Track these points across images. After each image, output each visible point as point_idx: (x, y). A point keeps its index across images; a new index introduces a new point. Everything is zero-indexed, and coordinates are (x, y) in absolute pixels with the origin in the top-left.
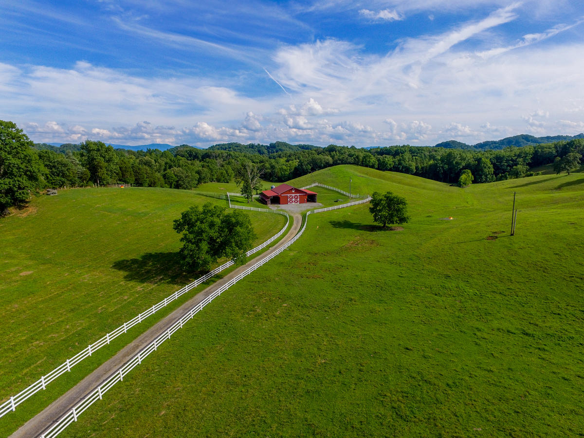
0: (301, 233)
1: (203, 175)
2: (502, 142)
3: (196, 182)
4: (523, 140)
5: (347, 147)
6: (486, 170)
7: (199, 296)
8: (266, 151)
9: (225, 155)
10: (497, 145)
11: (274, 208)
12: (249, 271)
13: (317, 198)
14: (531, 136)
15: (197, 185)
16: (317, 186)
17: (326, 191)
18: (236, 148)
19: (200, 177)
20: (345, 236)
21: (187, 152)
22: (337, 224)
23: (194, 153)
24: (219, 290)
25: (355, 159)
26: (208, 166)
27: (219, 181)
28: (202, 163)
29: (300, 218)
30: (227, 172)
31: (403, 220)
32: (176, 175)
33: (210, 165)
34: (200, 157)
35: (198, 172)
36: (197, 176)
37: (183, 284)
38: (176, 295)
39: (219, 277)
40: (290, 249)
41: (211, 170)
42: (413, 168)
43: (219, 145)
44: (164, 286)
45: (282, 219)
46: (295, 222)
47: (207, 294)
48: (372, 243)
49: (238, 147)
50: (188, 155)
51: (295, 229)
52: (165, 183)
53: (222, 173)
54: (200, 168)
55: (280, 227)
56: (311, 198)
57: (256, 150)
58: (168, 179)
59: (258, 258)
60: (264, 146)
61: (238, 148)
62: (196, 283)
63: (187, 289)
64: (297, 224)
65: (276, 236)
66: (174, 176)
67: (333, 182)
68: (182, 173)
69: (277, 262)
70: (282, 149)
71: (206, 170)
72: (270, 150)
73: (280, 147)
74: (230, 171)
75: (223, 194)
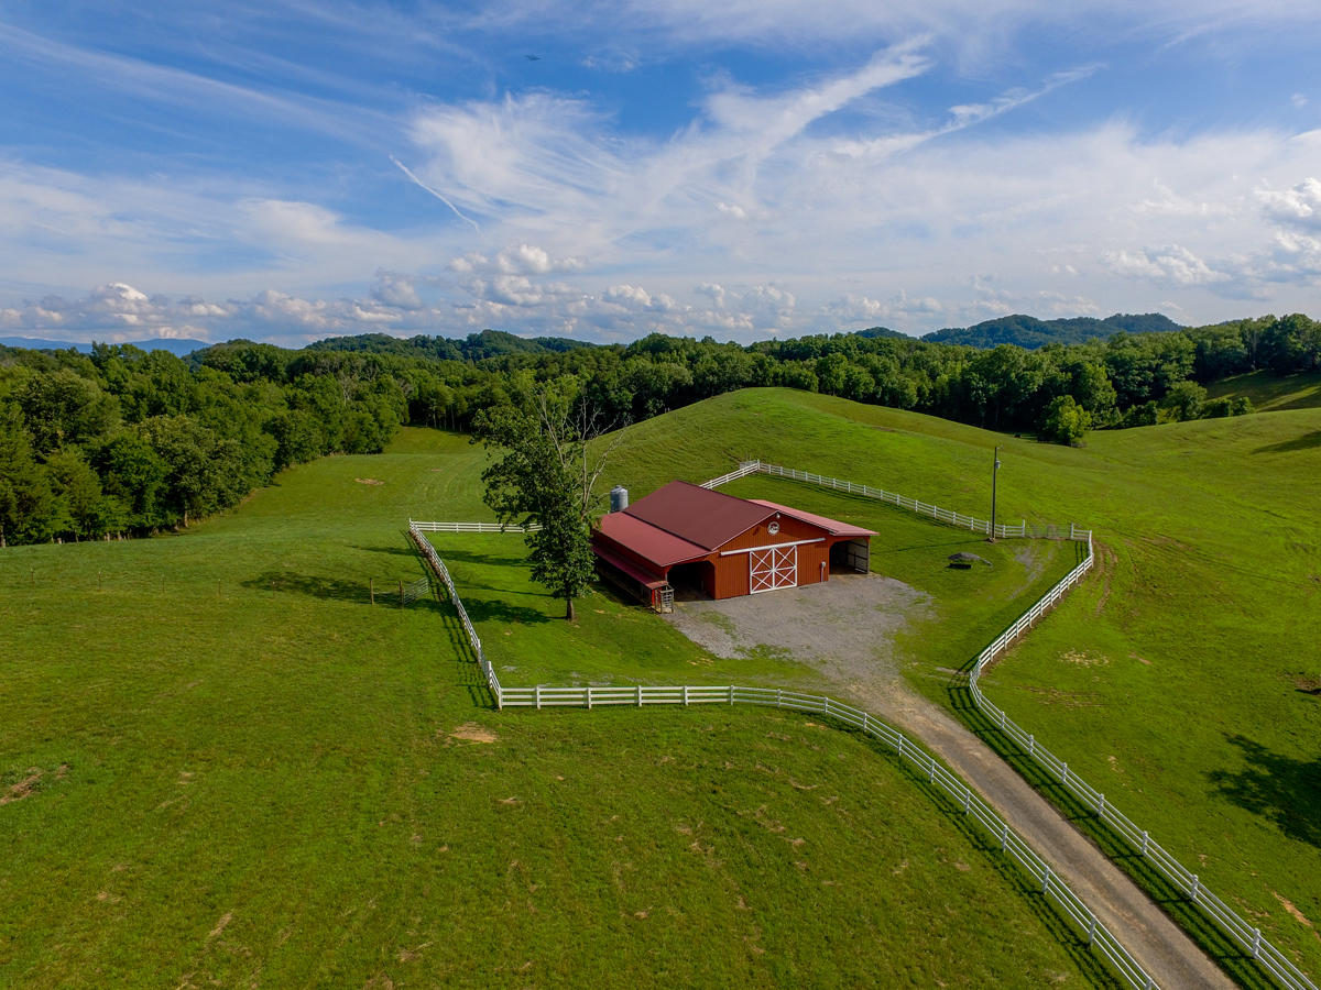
1: (296, 438)
2: (978, 331)
3: (267, 466)
4: (1019, 327)
5: (694, 339)
6: (1100, 396)
8: (458, 354)
9: (361, 363)
10: (968, 337)
15: (272, 474)
18: (380, 347)
19: (282, 446)
21: (240, 355)
23: (262, 358)
26: (313, 401)
27: (351, 447)
28: (289, 390)
30: (376, 415)
32: (162, 452)
33: (317, 396)
34: (282, 370)
35: (275, 429)
36: (271, 443)
41: (325, 415)
42: (912, 392)
43: (333, 340)
49: (384, 344)
50: (243, 365)
52: (105, 492)
53: (361, 422)
54: (283, 412)
57: (433, 351)
58: (119, 470)
60: (454, 342)
61: (386, 347)
66: (153, 458)
68: (198, 441)
70: (499, 347)
71: (304, 415)
72: (470, 352)
73: (494, 344)
74: (388, 413)
75: (389, 535)
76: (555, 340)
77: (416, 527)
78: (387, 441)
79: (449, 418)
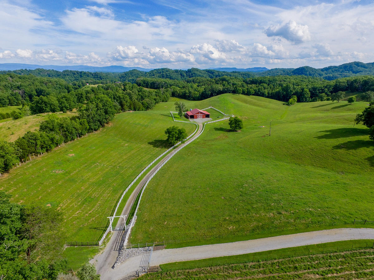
0: (201, 133)
1: (157, 101)
6: (306, 95)
7: (173, 151)
8: (185, 74)
11: (191, 120)
12: (185, 145)
13: (210, 116)
14: (361, 63)
16: (211, 108)
17: (215, 111)
20: (218, 134)
21: (142, 81)
22: (217, 129)
24: (177, 150)
25: (234, 88)
27: (163, 101)
29: (202, 126)
31: (241, 128)
32: (147, 103)
34: (150, 84)
35: (155, 99)
37: (168, 149)
38: (168, 151)
39: (177, 147)
40: (197, 139)
42: (266, 93)
44: (164, 149)
45: (195, 127)
46: (200, 128)
47: (175, 151)
48: (226, 137)
49: (168, 71)
50: (143, 83)
51: (200, 131)
52: (143, 107)
55: (194, 130)
56: (207, 116)
57: (179, 73)
58: (144, 105)
59: (187, 141)
60: (184, 71)
62: (171, 148)
63: (170, 149)
64: (200, 129)
65: (193, 134)
67: (219, 106)
68: (150, 102)
69: (193, 143)
70: (195, 73)
71: (158, 97)
72: (188, 74)
73: (194, 72)
74: (168, 95)
75: (169, 112)
76: (210, 70)
77: (171, 112)
78: (168, 100)
79: (178, 96)
